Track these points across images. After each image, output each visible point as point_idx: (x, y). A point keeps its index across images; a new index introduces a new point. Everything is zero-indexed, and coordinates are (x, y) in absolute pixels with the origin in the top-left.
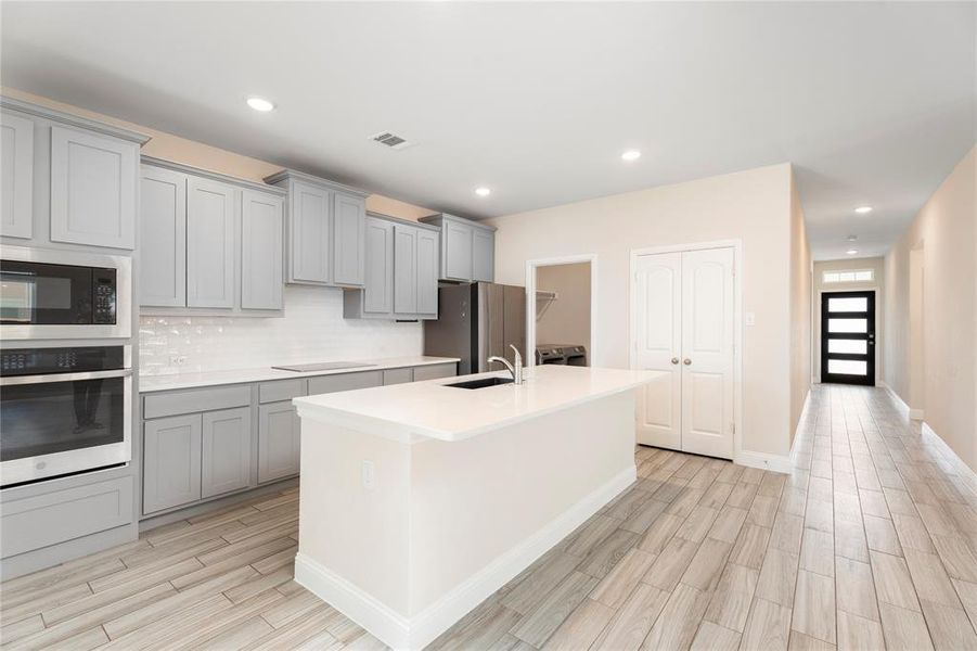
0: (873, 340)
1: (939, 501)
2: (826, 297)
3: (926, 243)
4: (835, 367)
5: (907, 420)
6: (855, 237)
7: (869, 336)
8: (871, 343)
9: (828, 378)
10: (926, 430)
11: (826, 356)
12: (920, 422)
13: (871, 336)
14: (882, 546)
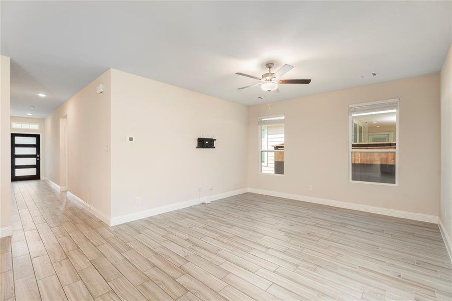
0: (39, 158)
1: (82, 220)
2: (13, 136)
3: (68, 116)
4: (19, 173)
5: (59, 192)
6: (34, 107)
7: (37, 156)
8: (38, 159)
9: (14, 179)
10: (69, 194)
11: (14, 167)
12: (65, 191)
13: (38, 156)
14: (70, 248)
